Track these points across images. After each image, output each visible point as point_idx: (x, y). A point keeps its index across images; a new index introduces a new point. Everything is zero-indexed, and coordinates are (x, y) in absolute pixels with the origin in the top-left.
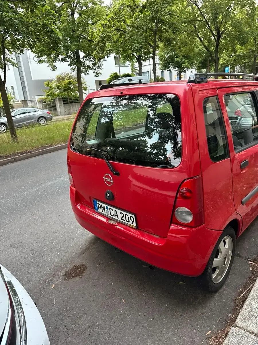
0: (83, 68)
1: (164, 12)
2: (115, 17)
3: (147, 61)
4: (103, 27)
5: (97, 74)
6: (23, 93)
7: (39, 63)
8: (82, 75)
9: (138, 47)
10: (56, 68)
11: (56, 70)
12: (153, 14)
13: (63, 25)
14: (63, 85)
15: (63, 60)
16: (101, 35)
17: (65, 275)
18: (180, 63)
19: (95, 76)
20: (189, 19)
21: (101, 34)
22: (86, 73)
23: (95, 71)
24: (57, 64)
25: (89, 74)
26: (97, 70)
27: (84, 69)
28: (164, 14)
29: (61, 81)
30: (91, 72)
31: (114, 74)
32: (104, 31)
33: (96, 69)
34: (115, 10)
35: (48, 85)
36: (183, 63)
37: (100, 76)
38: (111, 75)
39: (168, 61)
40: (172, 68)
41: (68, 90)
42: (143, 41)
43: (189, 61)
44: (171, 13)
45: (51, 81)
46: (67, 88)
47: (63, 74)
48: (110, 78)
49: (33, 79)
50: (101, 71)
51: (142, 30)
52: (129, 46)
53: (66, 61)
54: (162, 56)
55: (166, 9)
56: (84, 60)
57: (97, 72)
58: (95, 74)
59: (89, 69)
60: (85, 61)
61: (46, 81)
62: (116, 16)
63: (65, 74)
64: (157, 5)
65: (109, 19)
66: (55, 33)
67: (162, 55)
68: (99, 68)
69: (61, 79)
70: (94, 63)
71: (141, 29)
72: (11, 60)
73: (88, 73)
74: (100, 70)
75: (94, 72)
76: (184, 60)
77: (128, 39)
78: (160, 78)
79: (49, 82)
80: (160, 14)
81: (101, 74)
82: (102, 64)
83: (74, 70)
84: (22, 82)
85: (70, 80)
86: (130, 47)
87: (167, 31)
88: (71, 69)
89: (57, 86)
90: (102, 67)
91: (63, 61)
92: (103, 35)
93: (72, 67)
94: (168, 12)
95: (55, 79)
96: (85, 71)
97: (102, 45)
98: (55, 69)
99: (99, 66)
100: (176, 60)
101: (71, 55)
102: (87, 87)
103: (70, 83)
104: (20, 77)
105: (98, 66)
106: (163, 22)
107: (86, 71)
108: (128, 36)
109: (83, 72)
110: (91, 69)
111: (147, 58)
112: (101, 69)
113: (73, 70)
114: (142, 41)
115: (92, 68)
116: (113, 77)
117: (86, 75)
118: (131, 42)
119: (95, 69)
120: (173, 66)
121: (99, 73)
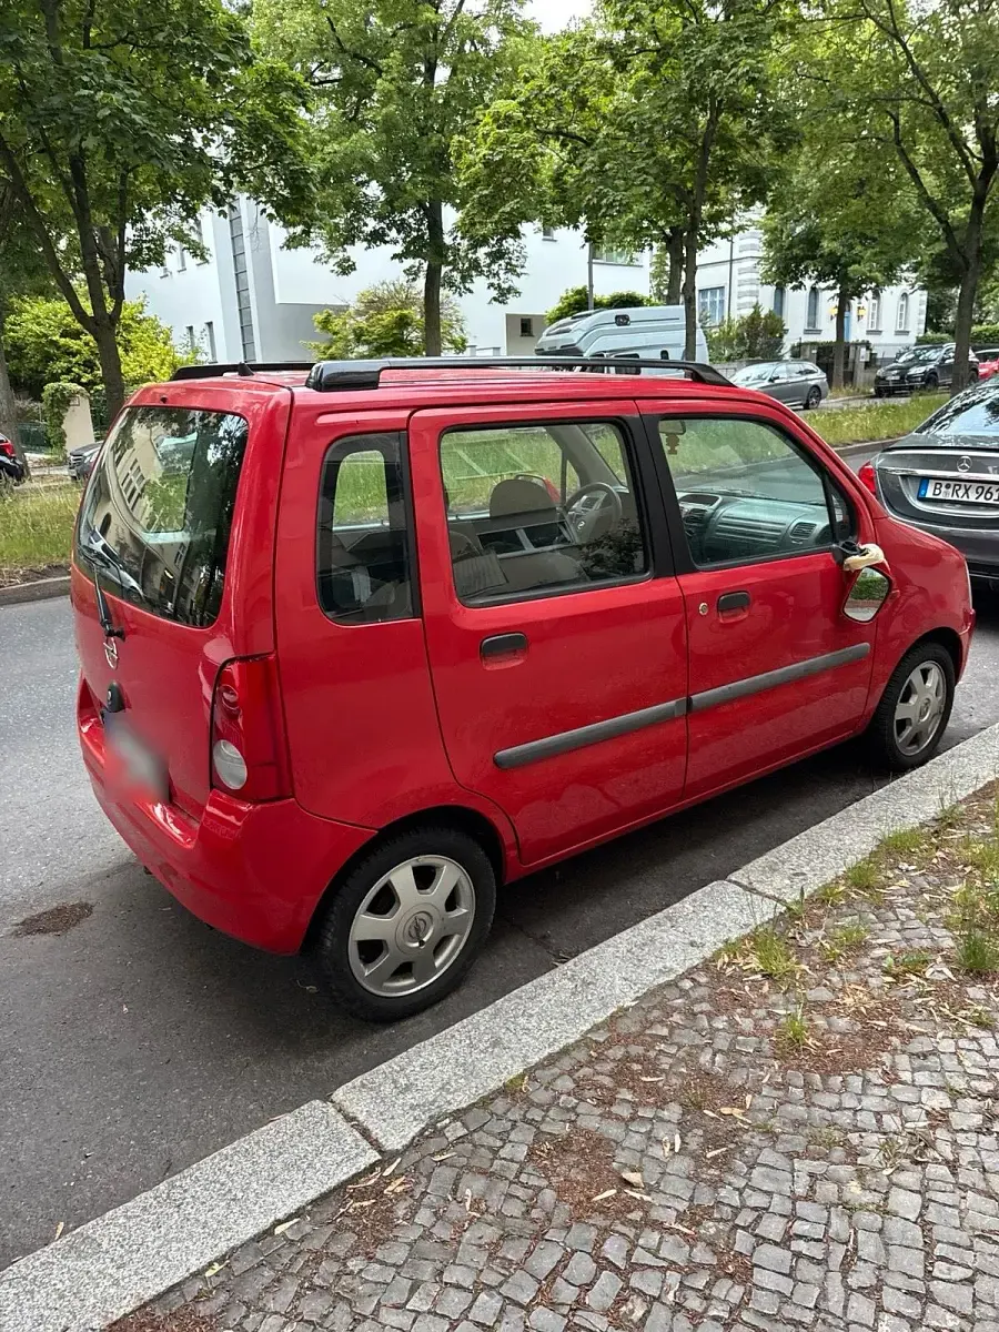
0: (451, 267)
1: (733, 71)
2: (548, 89)
3: (706, 247)
4: (499, 128)
5: (503, 294)
6: (242, 347)
7: (289, 248)
8: (444, 293)
9: (624, 202)
10: (353, 268)
11: (353, 273)
12: (692, 81)
13: (384, 111)
14: (378, 330)
15: (377, 237)
16: (484, 156)
17: (23, 923)
18: (843, 260)
19: (495, 299)
20: (868, 94)
21: (486, 152)
22: (461, 286)
23: (495, 281)
24: (357, 251)
25: (471, 292)
26: (502, 276)
27: (455, 273)
28: (731, 81)
29: (371, 312)
30: (479, 283)
31: (578, 292)
32: (501, 141)
33: (501, 272)
34: (551, 62)
35: (326, 323)
36: (854, 262)
37: (511, 299)
38: (565, 295)
39: (796, 251)
40: (810, 277)
41: (395, 346)
42: (645, 179)
43: (881, 252)
44: (757, 75)
45: (340, 310)
46: (392, 339)
47: (385, 286)
48: (559, 309)
49: (278, 301)
50: (516, 282)
51: (647, 140)
52: (590, 196)
53: (386, 242)
54: (776, 229)
55: (741, 63)
56: (458, 240)
57: (504, 286)
58: (494, 293)
59: (474, 273)
60: (459, 244)
61: (320, 308)
62: (552, 86)
63: (392, 288)
64: (710, 44)
65: (528, 94)
66: (294, 155)
67: (774, 225)
68: (511, 269)
69: (374, 304)
70: (494, 249)
71: (643, 135)
72: (188, 235)
73: (467, 285)
74: (514, 278)
75: (492, 285)
76: (859, 248)
77: (591, 171)
78: (763, 316)
79: (329, 315)
80: (718, 81)
81: (518, 293)
82: (525, 257)
83: (416, 274)
84: (243, 311)
85: (405, 312)
86: (595, 200)
87: (753, 142)
88: (408, 272)
89: (354, 331)
90: (523, 267)
91: (375, 243)
92: (492, 155)
93: (409, 262)
94: (748, 71)
95: (355, 305)
96: (459, 280)
97: (485, 192)
98: (346, 268)
99: (514, 262)
100: (827, 250)
101: (411, 220)
102: (464, 341)
103: (403, 322)
104: (238, 292)
105: (507, 264)
106: (738, 108)
107: (464, 279)
108: (593, 162)
109: (451, 285)
110: (481, 273)
111: (707, 238)
112: (518, 275)
113: (412, 273)
114: (642, 178)
115: (485, 269)
116: (570, 304)
117: (461, 295)
118: (601, 183)
119: (497, 274)
120: (816, 273)
121: (509, 290)
